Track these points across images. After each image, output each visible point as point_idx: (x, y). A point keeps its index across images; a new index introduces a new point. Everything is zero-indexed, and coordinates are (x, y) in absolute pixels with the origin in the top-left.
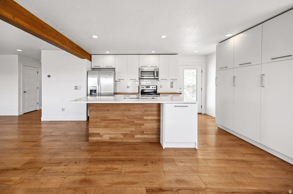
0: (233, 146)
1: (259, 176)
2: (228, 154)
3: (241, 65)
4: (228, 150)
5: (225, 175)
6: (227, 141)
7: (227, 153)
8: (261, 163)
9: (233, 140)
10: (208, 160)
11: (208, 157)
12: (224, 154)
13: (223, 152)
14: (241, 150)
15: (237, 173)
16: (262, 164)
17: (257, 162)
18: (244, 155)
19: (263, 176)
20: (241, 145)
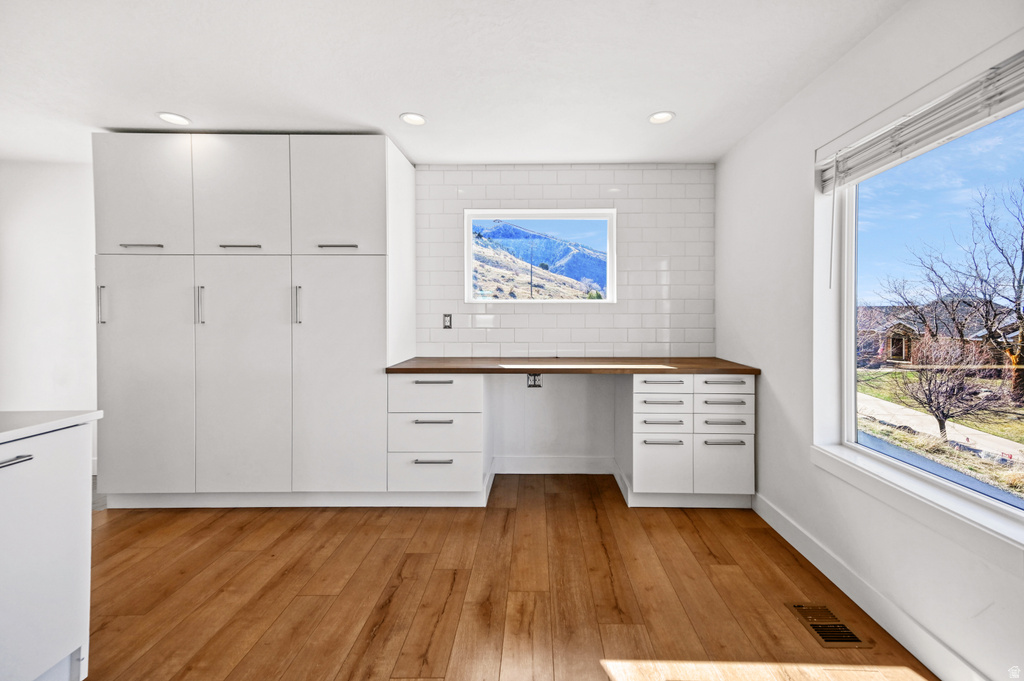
0: (222, 547)
1: (342, 583)
2: (231, 588)
3: (224, 246)
4: (219, 576)
5: (282, 663)
6: (193, 543)
7: (228, 585)
8: (318, 545)
9: (207, 528)
10: (183, 675)
11: (174, 661)
12: (221, 596)
13: (212, 592)
14: (253, 544)
15: (301, 623)
16: (322, 547)
17: (310, 549)
18: (269, 553)
19: (347, 577)
20: (241, 528)
